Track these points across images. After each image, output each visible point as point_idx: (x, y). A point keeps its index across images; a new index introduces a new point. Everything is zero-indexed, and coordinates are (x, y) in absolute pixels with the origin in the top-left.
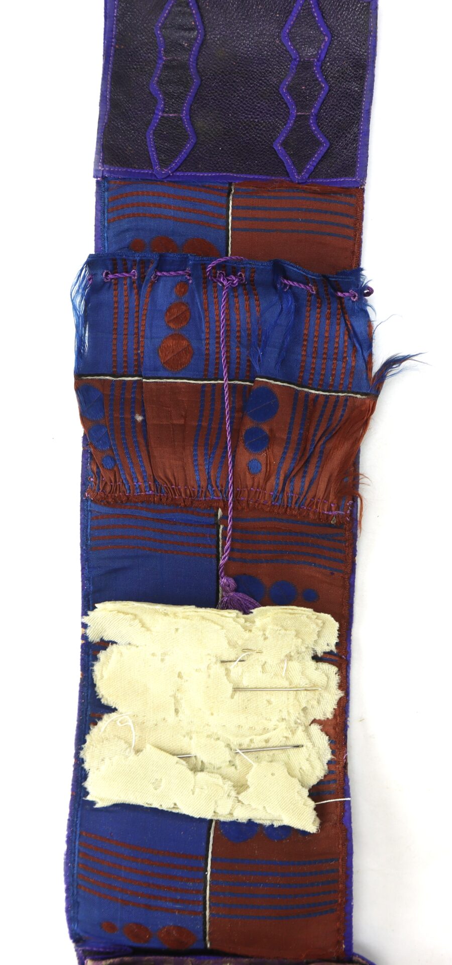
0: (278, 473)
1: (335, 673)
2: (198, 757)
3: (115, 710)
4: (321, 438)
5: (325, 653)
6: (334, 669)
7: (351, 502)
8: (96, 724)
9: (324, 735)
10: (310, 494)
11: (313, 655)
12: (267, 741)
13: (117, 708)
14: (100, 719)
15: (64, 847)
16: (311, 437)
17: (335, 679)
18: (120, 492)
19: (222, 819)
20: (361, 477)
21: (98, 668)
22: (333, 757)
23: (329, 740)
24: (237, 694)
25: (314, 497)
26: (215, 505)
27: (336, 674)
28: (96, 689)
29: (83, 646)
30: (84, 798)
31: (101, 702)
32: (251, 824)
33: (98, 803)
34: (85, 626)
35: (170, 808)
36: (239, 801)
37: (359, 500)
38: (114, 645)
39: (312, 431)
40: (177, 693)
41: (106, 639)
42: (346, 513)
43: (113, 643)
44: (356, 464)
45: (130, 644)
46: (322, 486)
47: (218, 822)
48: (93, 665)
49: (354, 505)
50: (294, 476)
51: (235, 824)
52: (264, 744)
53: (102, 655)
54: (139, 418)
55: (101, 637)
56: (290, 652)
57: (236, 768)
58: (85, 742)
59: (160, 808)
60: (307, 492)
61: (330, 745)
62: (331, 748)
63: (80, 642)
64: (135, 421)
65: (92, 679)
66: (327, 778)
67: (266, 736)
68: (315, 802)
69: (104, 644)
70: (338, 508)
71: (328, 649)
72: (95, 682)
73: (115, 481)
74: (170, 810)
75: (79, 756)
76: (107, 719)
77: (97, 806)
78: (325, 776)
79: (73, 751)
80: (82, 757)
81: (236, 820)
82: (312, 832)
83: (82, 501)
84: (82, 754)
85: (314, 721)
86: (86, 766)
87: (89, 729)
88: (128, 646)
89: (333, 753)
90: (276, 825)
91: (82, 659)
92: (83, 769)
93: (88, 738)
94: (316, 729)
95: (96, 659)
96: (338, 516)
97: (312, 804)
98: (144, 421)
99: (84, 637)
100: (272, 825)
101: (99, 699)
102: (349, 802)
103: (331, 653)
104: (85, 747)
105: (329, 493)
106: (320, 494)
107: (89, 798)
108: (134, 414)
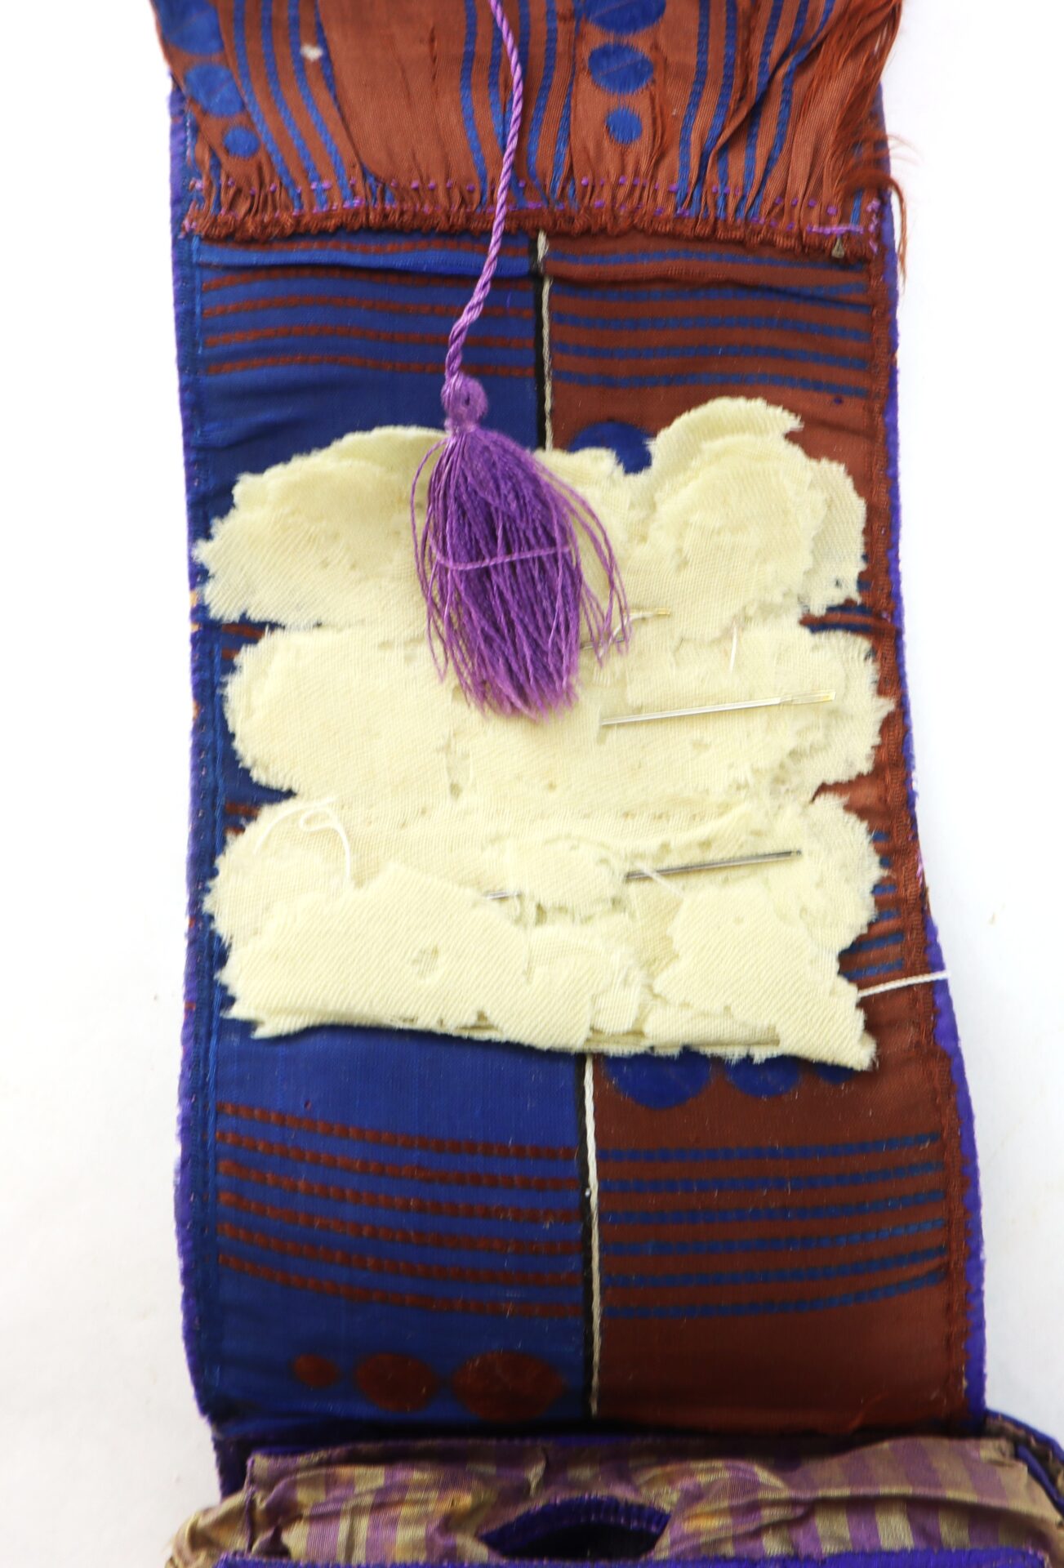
0: (685, 143)
1: (862, 656)
2: (527, 892)
3: (289, 794)
4: (784, 57)
5: (831, 609)
6: (863, 644)
7: (875, 203)
8: (240, 830)
9: (852, 819)
10: (772, 188)
11: (800, 616)
12: (706, 844)
13: (295, 788)
14: (251, 816)
15: (173, 1151)
16: (756, 61)
17: (866, 673)
18: (275, 209)
19: (614, 1049)
20: (891, 143)
21: (236, 690)
22: (885, 873)
23: (870, 831)
24: (613, 735)
25: (783, 194)
26: (528, 224)
27: (866, 659)
28: (237, 744)
29: (195, 640)
30: (221, 1014)
31: (251, 779)
32: (690, 1057)
33: (262, 1023)
34: (199, 575)
35: (465, 1028)
36: (656, 996)
37: (894, 199)
38: (278, 633)
39: (757, 47)
40: (453, 742)
41: (255, 615)
42: (866, 228)
43: (274, 626)
44: (876, 116)
45: (319, 625)
46: (800, 165)
47: (601, 1059)
48: (224, 685)
49: (883, 212)
50: (726, 147)
51: (647, 1062)
52: (694, 856)
53: (246, 657)
54: (313, 53)
55: (242, 610)
56: (744, 608)
57: (632, 916)
58: (214, 873)
59: (439, 1030)
60: (763, 182)
61: (875, 840)
62: (878, 851)
63: (187, 628)
64: (302, 61)
65: (225, 723)
66: (877, 929)
67: (701, 831)
68: (861, 987)
69: (250, 631)
70: (844, 219)
71: (838, 597)
72: (231, 729)
73: (262, 184)
74: (465, 1034)
75: (200, 910)
76: (270, 817)
77: (261, 1033)
78: (870, 925)
79: (183, 897)
80: (210, 912)
81: (649, 1051)
82: (858, 1067)
83: (176, 243)
84: (208, 905)
85: (823, 788)
86: (222, 926)
87: (224, 842)
88: (316, 632)
89: (884, 863)
90: (760, 1054)
91: (196, 670)
92: (214, 937)
93: (222, 863)
94: (831, 805)
95: (230, 668)
96: (848, 236)
97: (850, 994)
98: (326, 59)
99: (200, 612)
100: (748, 1059)
101: (247, 772)
102: (943, 985)
103: (848, 606)
104: (214, 886)
105: (820, 182)
106: (798, 186)
107: (237, 1012)
108: (299, 45)
